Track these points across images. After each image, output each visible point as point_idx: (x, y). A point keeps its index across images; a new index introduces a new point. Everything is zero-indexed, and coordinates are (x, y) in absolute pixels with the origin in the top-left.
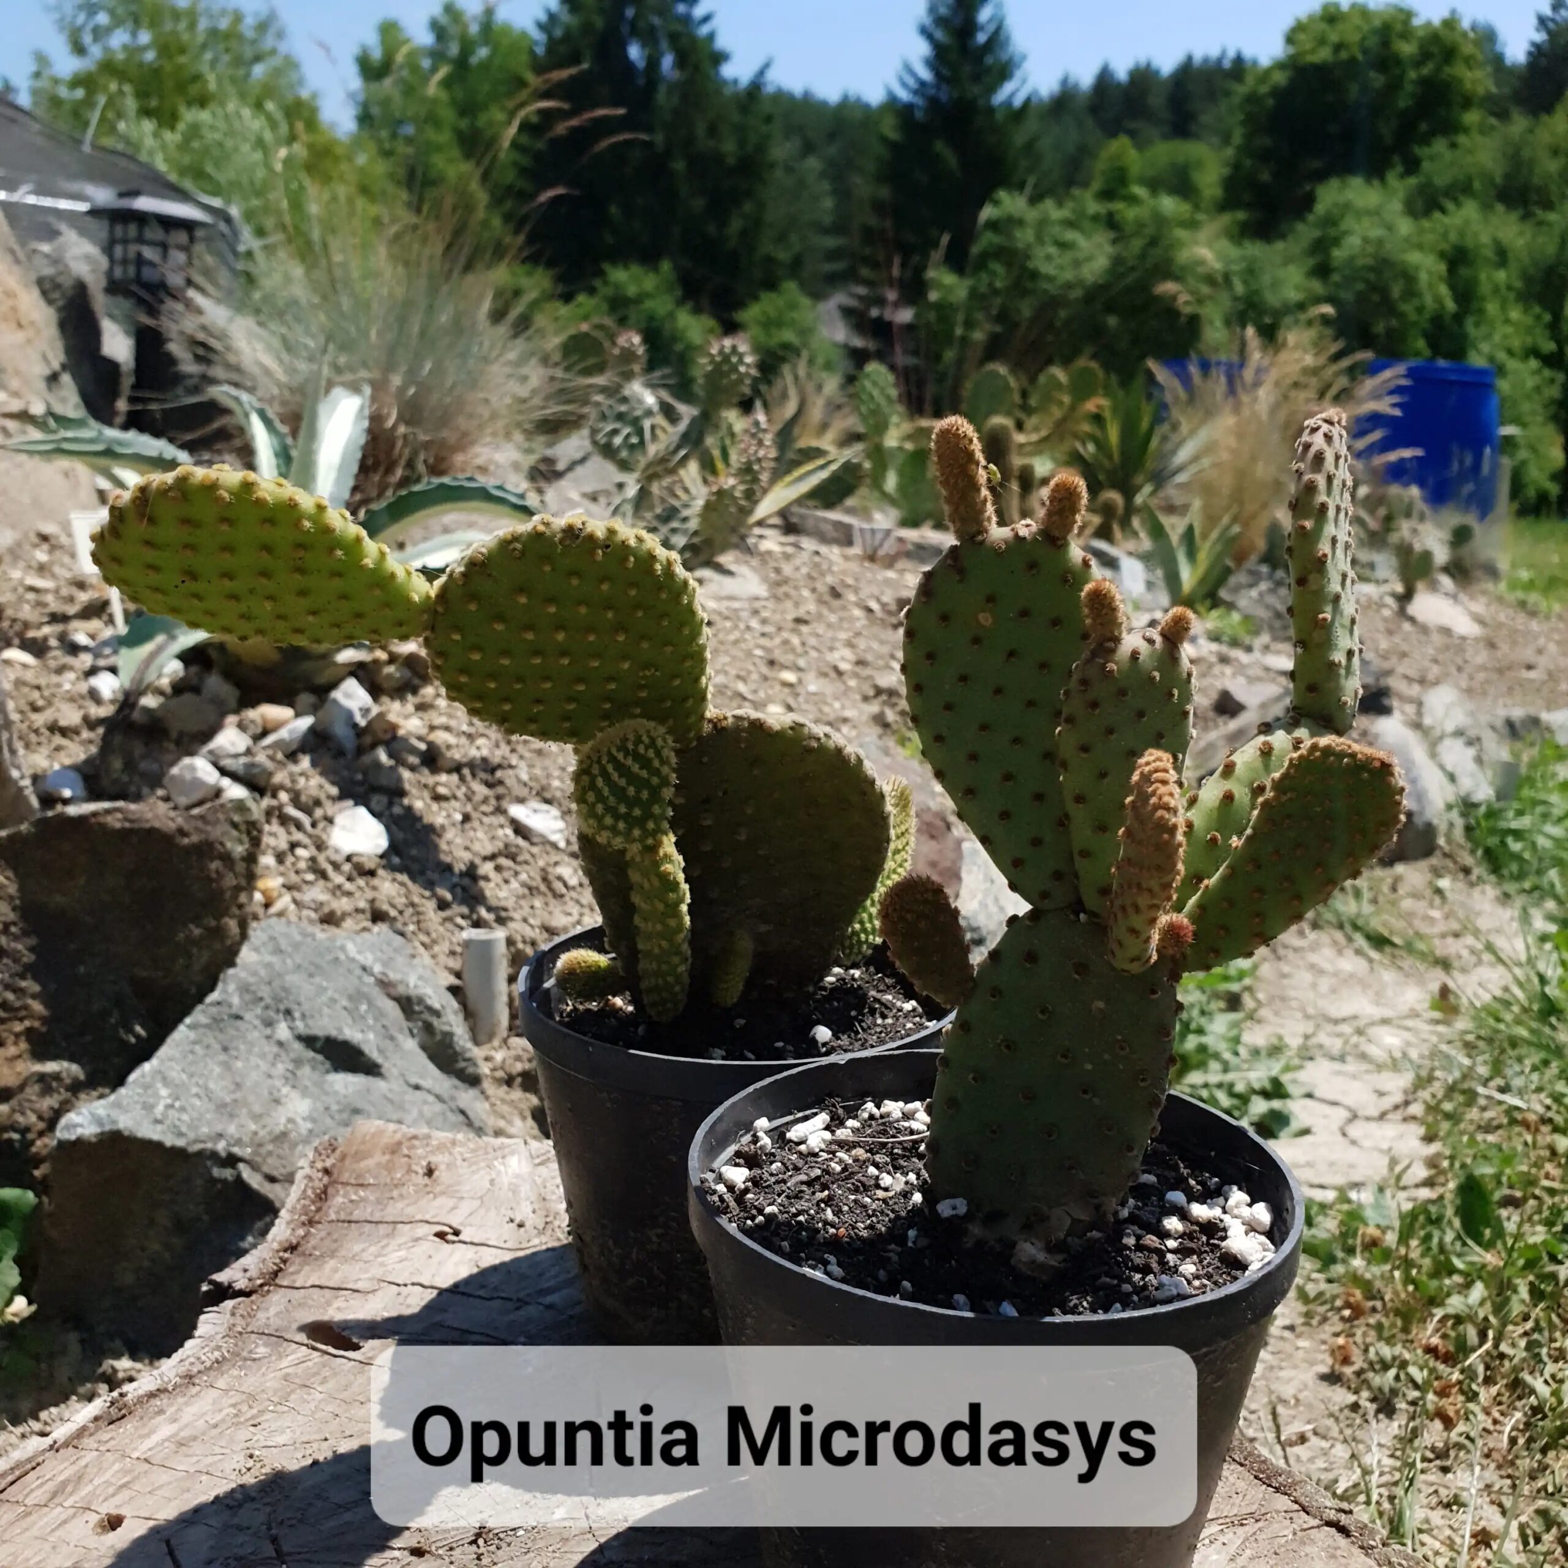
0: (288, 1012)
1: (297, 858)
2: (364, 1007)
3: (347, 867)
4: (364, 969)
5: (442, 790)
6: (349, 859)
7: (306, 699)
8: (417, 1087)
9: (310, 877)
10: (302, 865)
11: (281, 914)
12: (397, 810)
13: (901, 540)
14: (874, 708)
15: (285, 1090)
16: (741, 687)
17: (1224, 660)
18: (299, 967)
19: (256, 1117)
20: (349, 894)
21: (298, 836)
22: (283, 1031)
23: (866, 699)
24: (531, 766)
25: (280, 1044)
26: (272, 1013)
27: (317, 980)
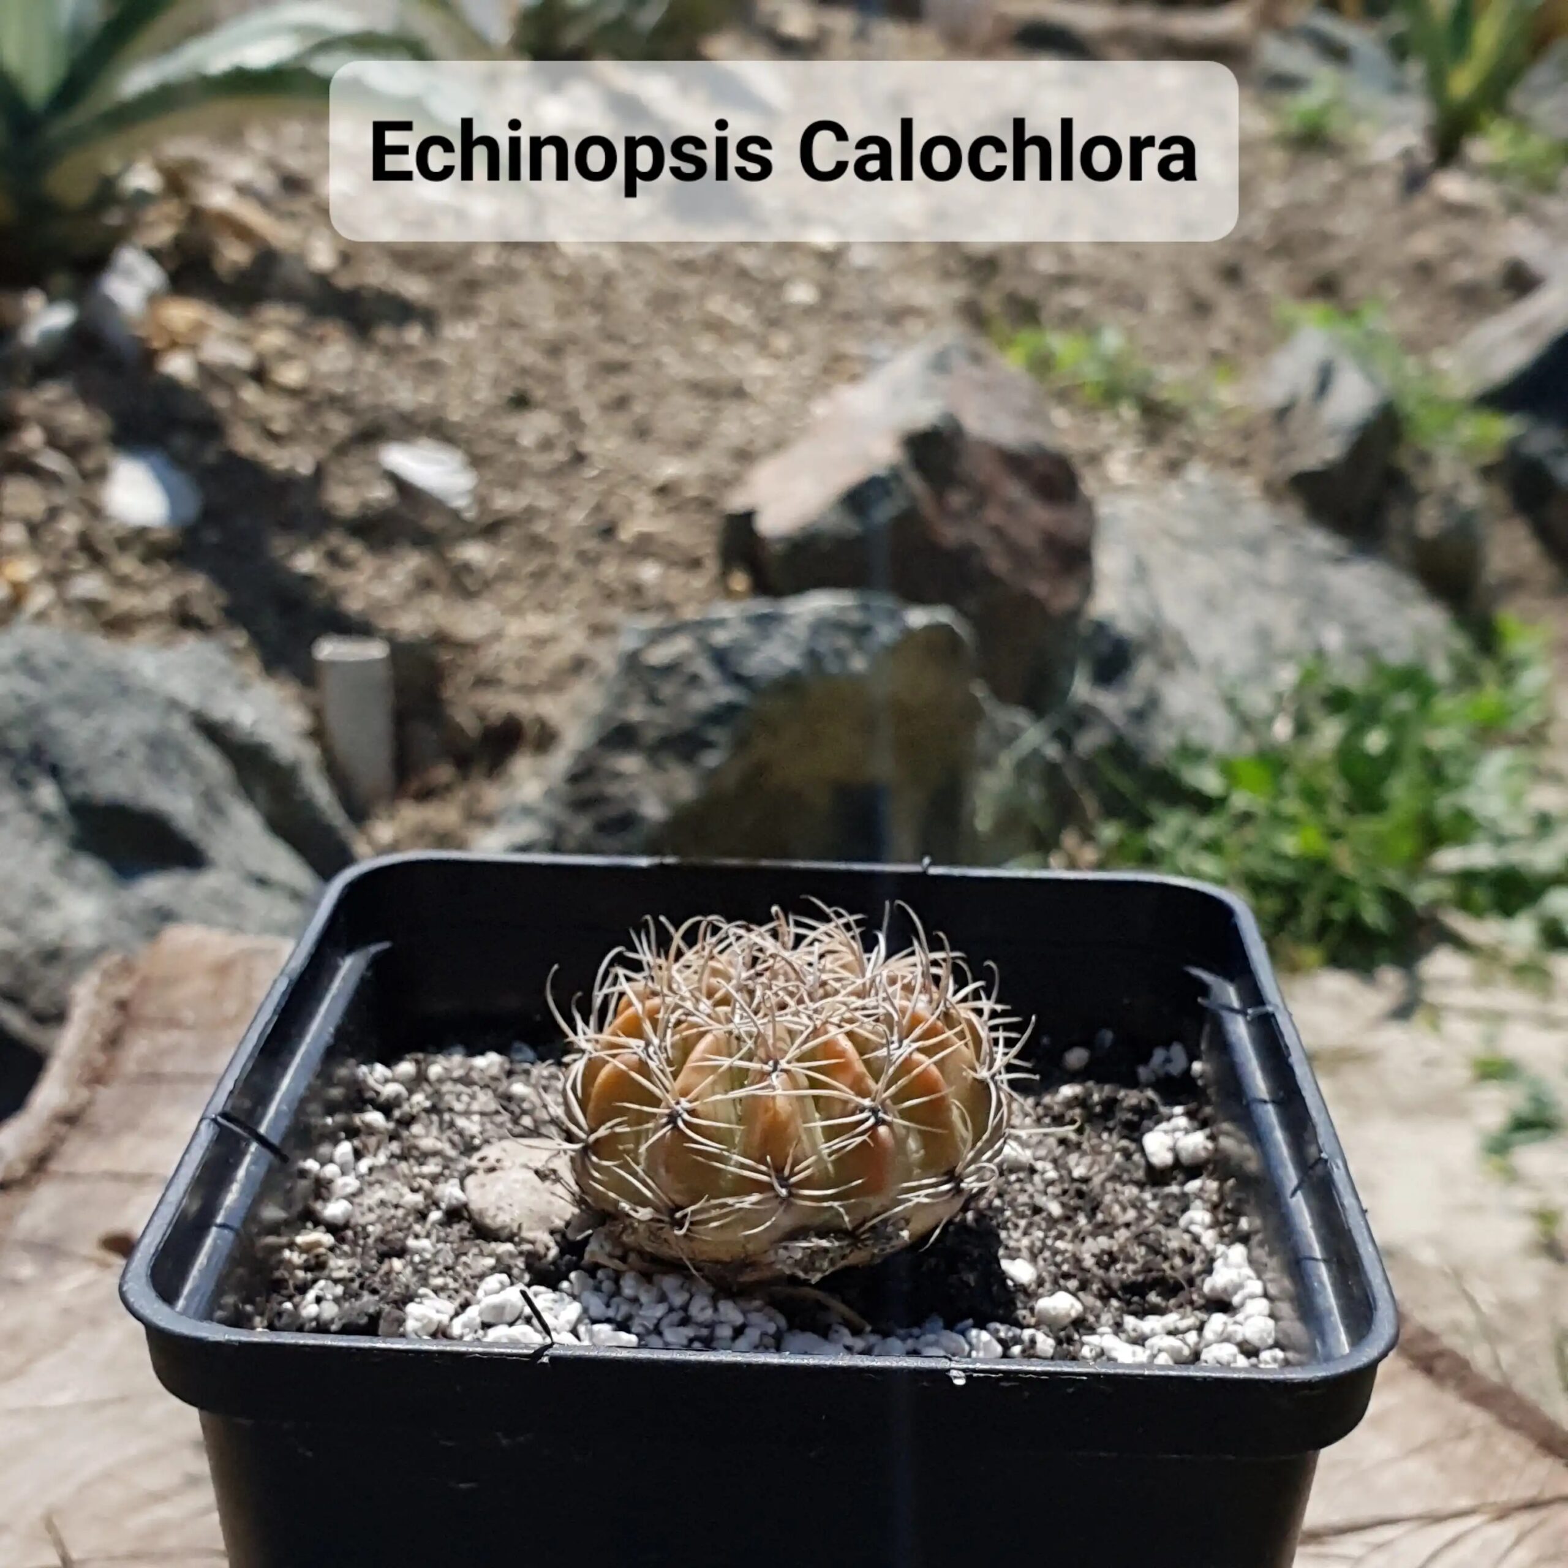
0: (55, 772)
1: (62, 534)
2: (173, 762)
3: (139, 549)
4: (173, 705)
5: (278, 427)
6: (141, 533)
7: (61, 280)
8: (262, 882)
9: (80, 562)
10: (69, 542)
11: (41, 617)
12: (210, 456)
13: (1001, 19)
14: (958, 290)
15: (57, 887)
16: (749, 259)
17: (1515, 207)
18: (70, 701)
19: (15, 925)
20: (144, 588)
21: (59, 498)
22: (47, 795)
23: (946, 275)
24: (416, 389)
25: (47, 818)
26: (30, 771)
27: (98, 720)
